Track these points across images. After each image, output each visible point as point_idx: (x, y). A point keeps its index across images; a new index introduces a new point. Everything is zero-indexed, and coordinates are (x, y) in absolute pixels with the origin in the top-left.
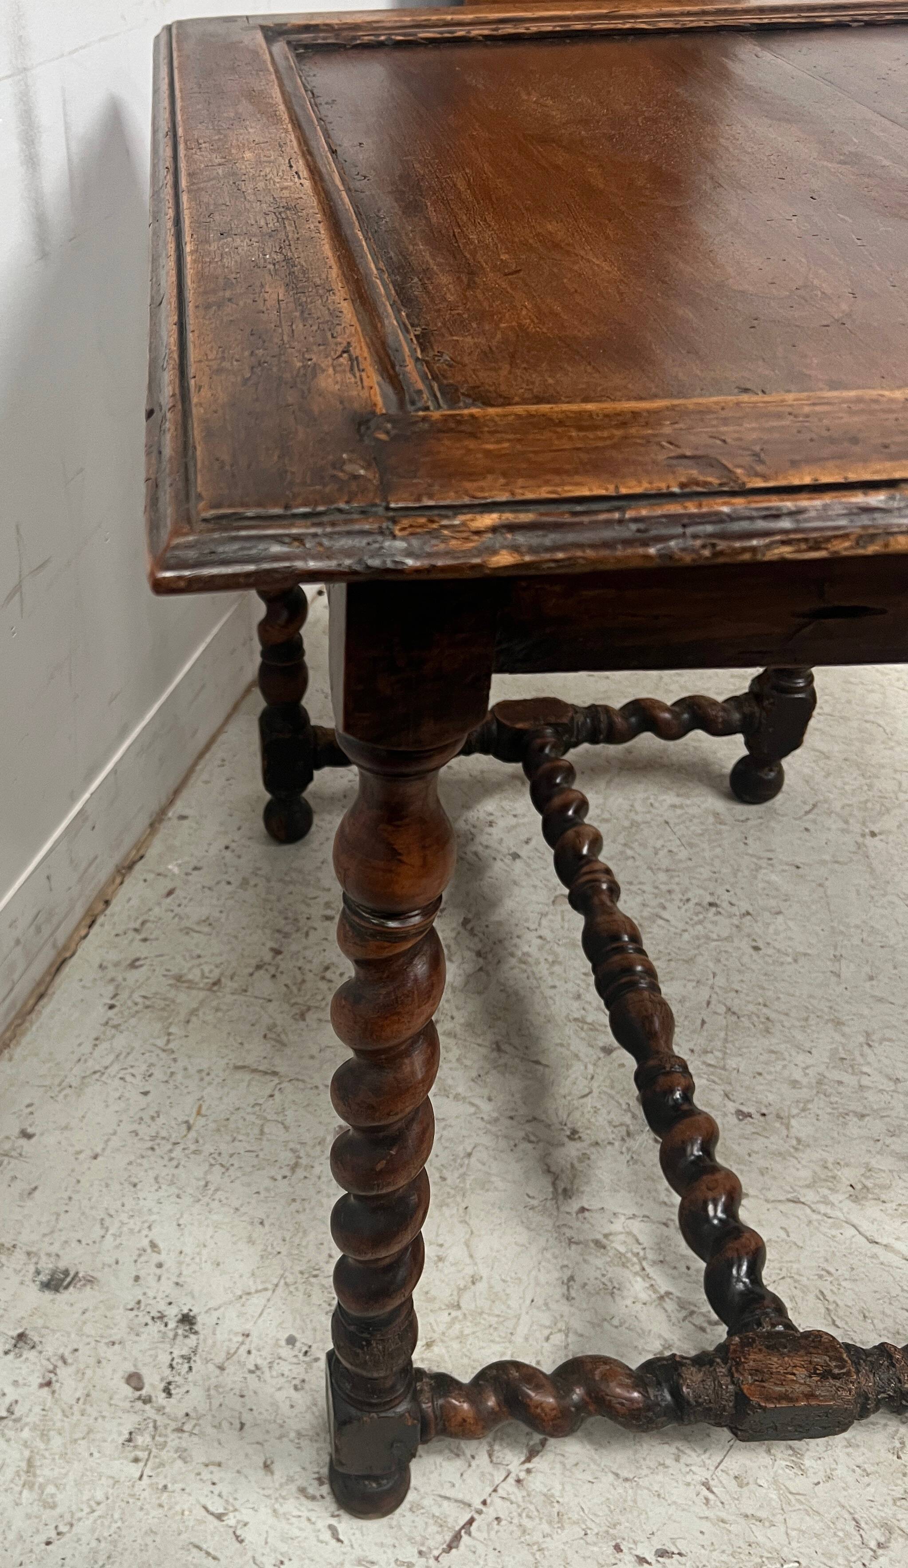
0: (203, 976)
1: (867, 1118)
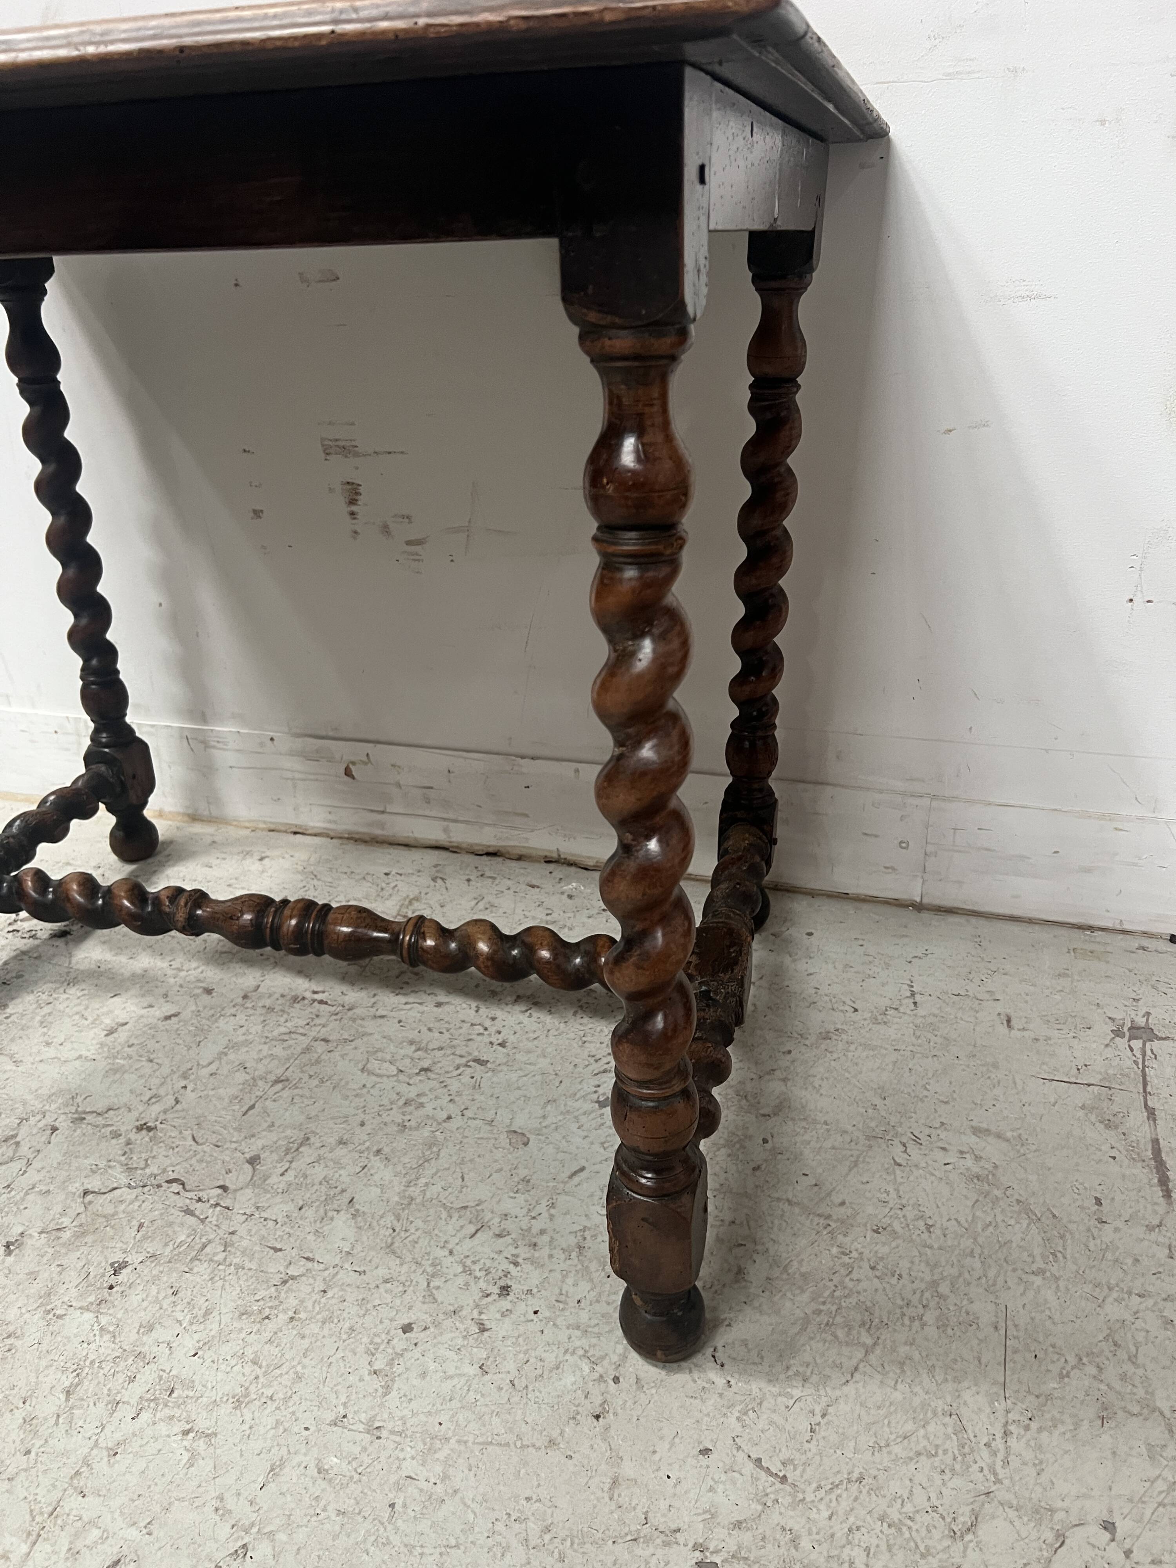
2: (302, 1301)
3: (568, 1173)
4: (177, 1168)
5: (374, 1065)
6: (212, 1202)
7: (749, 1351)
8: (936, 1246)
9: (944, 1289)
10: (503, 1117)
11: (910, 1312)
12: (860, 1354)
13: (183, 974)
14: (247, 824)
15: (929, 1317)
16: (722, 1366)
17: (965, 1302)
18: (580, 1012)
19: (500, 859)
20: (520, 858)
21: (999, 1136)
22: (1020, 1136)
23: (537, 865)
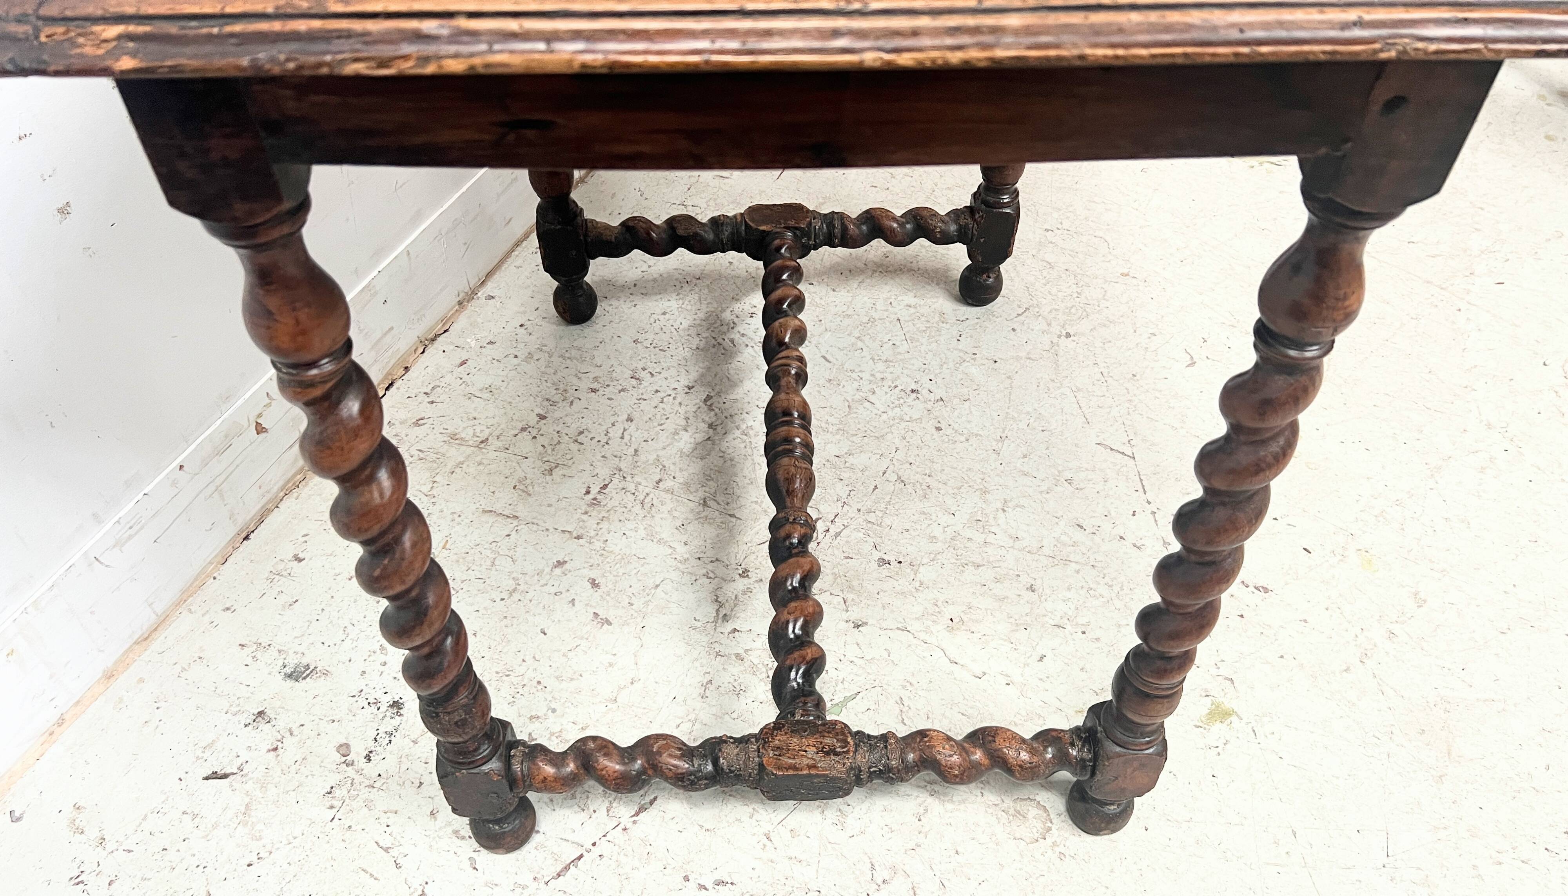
0: (474, 435)
1: (981, 568)
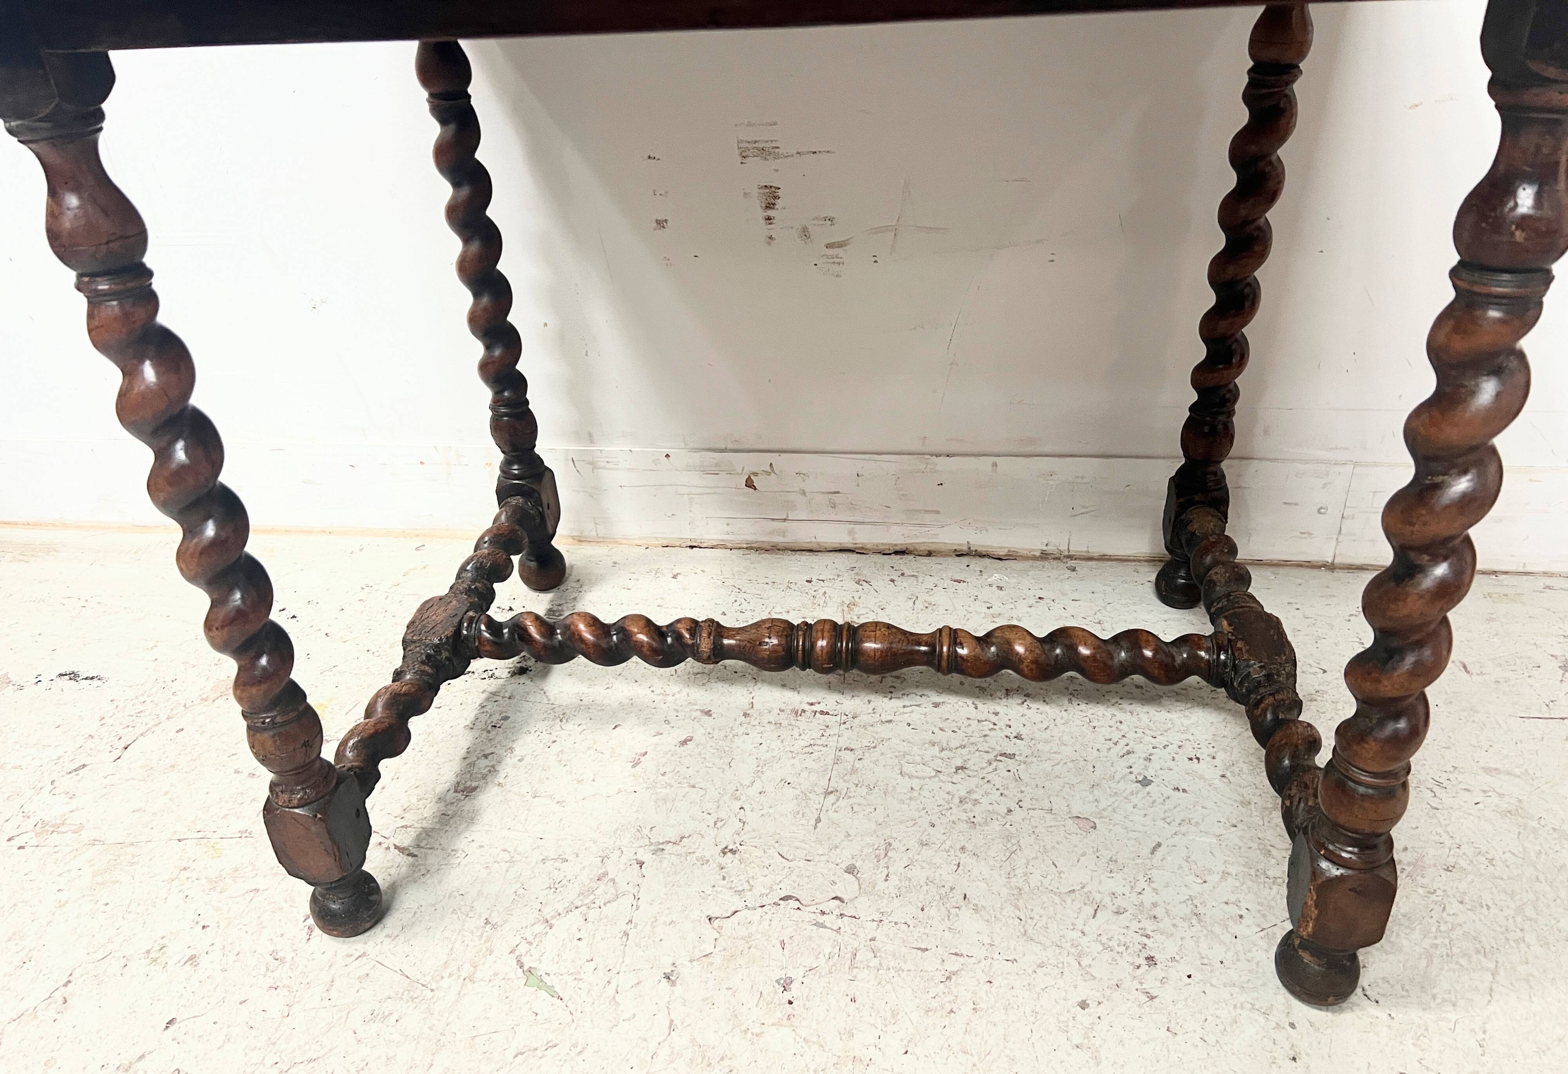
2: (975, 993)
3: (1149, 850)
4: (781, 886)
5: (909, 769)
6: (835, 913)
7: (1392, 986)
8: (1505, 877)
9: (1530, 912)
10: (1059, 805)
11: (1511, 936)
12: (1488, 977)
13: (670, 698)
14: (639, 542)
15: (1531, 938)
16: (1377, 1002)
17: (1553, 922)
18: (1073, 699)
19: (911, 557)
20: (930, 554)
21: (1509, 773)
22: (1526, 771)
23: (950, 559)
